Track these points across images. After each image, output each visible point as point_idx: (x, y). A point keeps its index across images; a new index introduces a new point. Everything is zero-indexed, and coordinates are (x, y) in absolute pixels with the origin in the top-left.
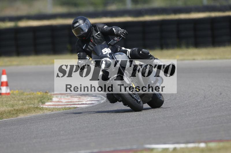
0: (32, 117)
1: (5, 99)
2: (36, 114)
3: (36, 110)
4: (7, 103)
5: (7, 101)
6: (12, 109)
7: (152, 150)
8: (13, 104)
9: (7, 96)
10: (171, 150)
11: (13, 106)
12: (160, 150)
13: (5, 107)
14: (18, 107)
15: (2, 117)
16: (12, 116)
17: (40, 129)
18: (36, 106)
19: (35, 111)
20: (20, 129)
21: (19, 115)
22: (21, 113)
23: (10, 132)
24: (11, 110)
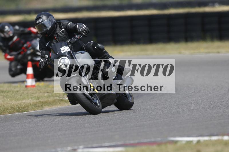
0: (57, 109)
1: (31, 91)
2: (61, 106)
3: (62, 103)
4: (32, 96)
5: (32, 93)
6: (38, 101)
7: (176, 142)
8: (38, 96)
9: (32, 88)
10: (195, 142)
11: (38, 98)
12: (184, 142)
13: (30, 99)
14: (43, 99)
15: (27, 109)
16: (37, 109)
17: (65, 122)
18: (61, 98)
19: (60, 103)
20: (45, 122)
21: (45, 107)
22: (47, 105)
23: (35, 124)
24: (36, 102)
